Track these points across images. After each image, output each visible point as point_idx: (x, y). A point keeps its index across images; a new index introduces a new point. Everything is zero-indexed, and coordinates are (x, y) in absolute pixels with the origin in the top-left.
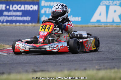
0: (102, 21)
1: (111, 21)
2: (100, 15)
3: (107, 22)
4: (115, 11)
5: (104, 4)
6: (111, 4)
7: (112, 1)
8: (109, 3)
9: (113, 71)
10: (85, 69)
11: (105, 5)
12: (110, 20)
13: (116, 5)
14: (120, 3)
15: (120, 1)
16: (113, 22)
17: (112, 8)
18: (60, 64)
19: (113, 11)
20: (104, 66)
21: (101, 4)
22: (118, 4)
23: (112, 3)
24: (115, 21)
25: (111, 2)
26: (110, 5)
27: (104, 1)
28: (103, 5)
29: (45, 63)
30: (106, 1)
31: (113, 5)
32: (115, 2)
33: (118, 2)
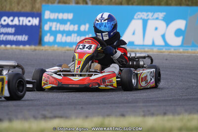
0: (136, 43)
1: (150, 43)
2: (134, 34)
3: (143, 45)
4: (156, 29)
5: (139, 17)
6: (150, 17)
7: (152, 14)
8: (148, 16)
9: (166, 118)
10: (123, 115)
11: (141, 18)
13: (157, 19)
14: (163, 16)
15: (164, 13)
16: (153, 44)
17: (151, 24)
18: (82, 108)
19: (154, 28)
20: (149, 111)
21: (135, 17)
22: (160, 18)
23: (152, 16)
24: (157, 43)
25: (150, 14)
26: (148, 19)
27: (140, 13)
28: (138, 19)
31: (154, 19)
32: (156, 15)
33: (161, 15)
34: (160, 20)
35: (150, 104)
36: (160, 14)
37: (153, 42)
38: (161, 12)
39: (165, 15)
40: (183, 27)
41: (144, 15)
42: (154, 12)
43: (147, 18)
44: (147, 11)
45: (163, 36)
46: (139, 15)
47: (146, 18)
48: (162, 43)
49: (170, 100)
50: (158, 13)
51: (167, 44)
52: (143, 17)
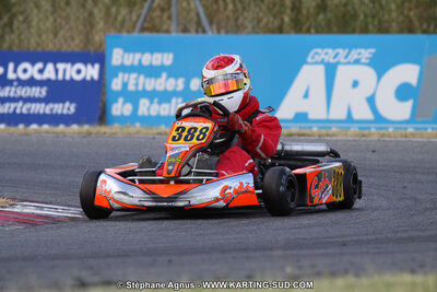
0: (311, 116)
1: (343, 115)
2: (306, 96)
3: (328, 121)
4: (355, 84)
5: (317, 58)
6: (341, 58)
7: (347, 51)
11: (322, 62)
12: (338, 112)
13: (357, 62)
14: (370, 56)
15: (373, 50)
16: (349, 118)
17: (344, 74)
19: (351, 84)
21: (309, 60)
22: (363, 60)
23: (347, 56)
24: (356, 116)
26: (338, 63)
27: (319, 50)
28: (316, 63)
30: (326, 50)
31: (349, 63)
32: (354, 55)
33: (366, 54)
36: (363, 51)
37: (349, 113)
38: (366, 48)
39: (374, 54)
40: (414, 81)
41: (328, 54)
42: (351, 48)
43: (336, 60)
44: (334, 48)
45: (371, 101)
46: (317, 53)
47: (332, 61)
48: (369, 115)
50: (359, 51)
51: (378, 118)
52: (326, 58)
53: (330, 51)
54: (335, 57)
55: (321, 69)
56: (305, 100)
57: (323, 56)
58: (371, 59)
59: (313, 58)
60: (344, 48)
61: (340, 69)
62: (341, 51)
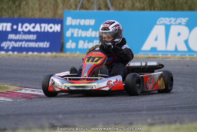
0: (159, 49)
1: (173, 49)
2: (156, 40)
3: (166, 51)
4: (179, 34)
5: (161, 22)
6: (173, 22)
7: (175, 19)
11: (164, 24)
12: (171, 47)
13: (180, 24)
14: (186, 21)
15: (187, 19)
16: (176, 50)
17: (174, 30)
19: (177, 34)
21: (158, 23)
22: (183, 23)
23: (175, 22)
24: (179, 49)
25: (173, 19)
26: (171, 24)
27: (162, 19)
28: (161, 24)
29: (70, 113)
30: (166, 19)
31: (176, 25)
32: (179, 21)
33: (184, 20)
34: (183, 25)
35: (164, 112)
36: (183, 19)
37: (176, 48)
38: (184, 17)
39: (188, 21)
41: (166, 21)
42: (177, 17)
44: (169, 18)
45: (186, 42)
46: (161, 20)
47: (168, 23)
48: (185, 49)
49: (186, 108)
50: (181, 19)
51: (190, 50)
52: (166, 22)
53: (167, 19)
54: (170, 21)
55: (163, 27)
56: (156, 42)
57: (164, 21)
58: (186, 23)
59: (159, 22)
60: (174, 18)
61: (172, 27)
62: (172, 19)
